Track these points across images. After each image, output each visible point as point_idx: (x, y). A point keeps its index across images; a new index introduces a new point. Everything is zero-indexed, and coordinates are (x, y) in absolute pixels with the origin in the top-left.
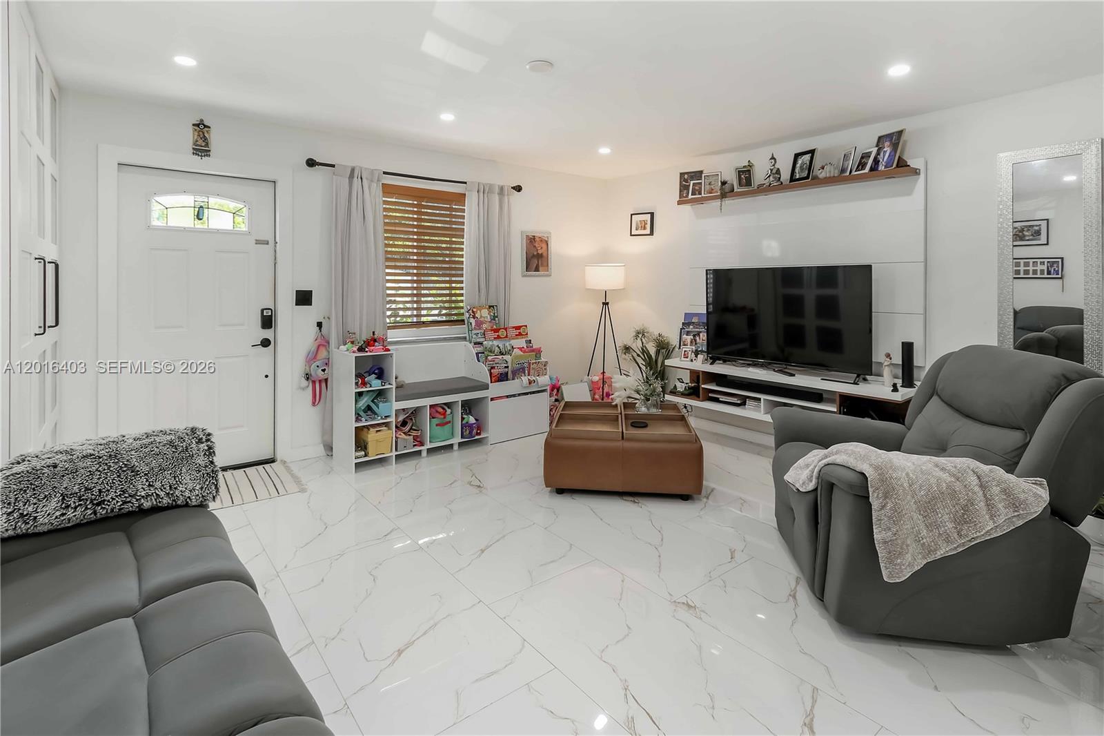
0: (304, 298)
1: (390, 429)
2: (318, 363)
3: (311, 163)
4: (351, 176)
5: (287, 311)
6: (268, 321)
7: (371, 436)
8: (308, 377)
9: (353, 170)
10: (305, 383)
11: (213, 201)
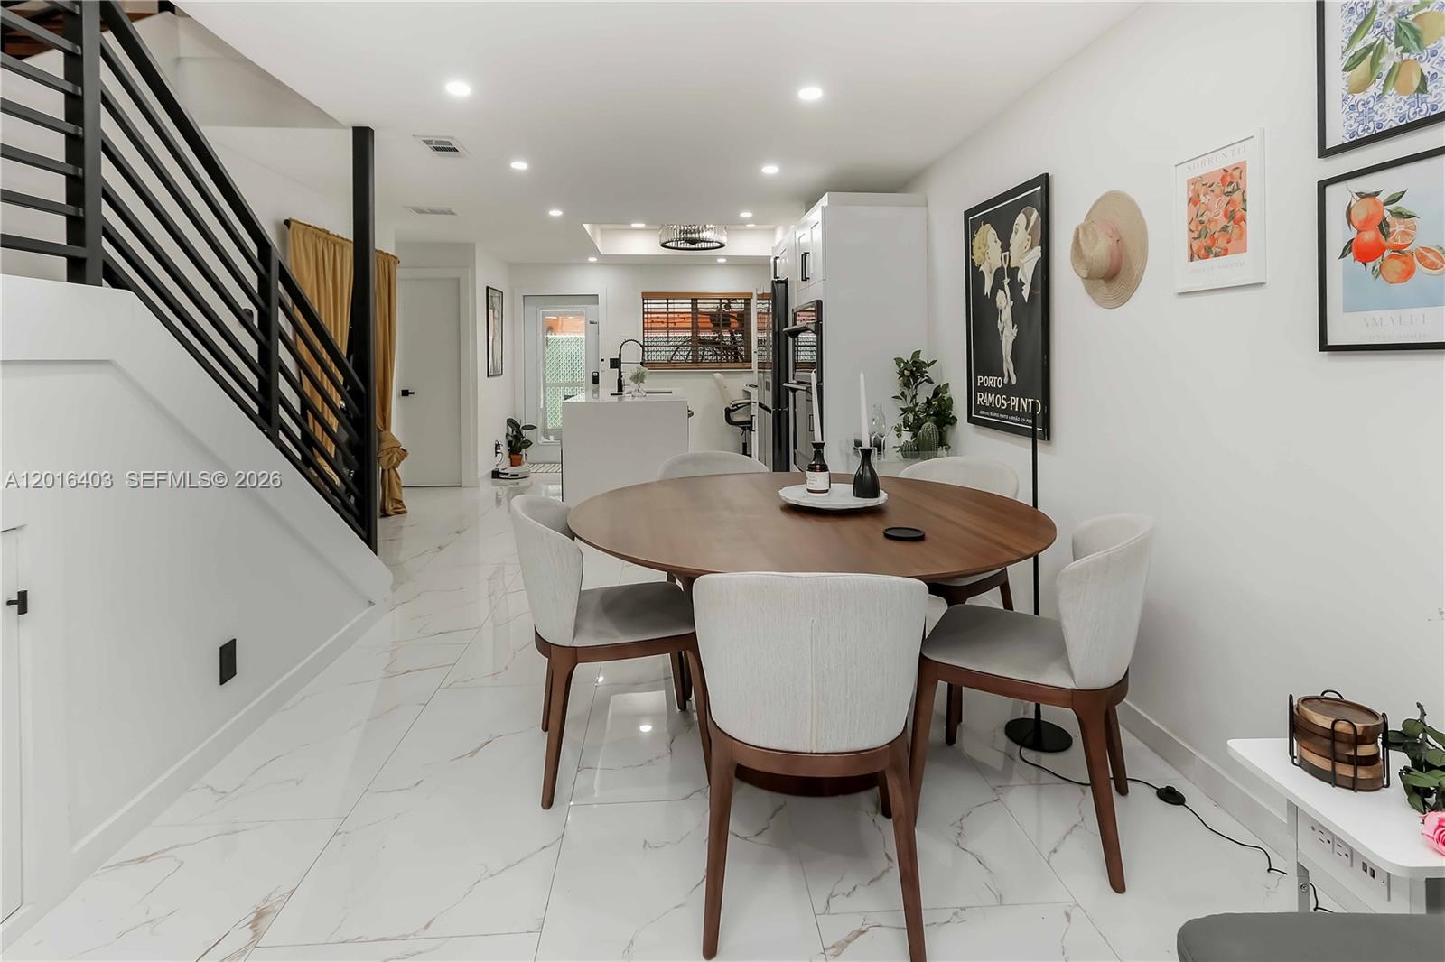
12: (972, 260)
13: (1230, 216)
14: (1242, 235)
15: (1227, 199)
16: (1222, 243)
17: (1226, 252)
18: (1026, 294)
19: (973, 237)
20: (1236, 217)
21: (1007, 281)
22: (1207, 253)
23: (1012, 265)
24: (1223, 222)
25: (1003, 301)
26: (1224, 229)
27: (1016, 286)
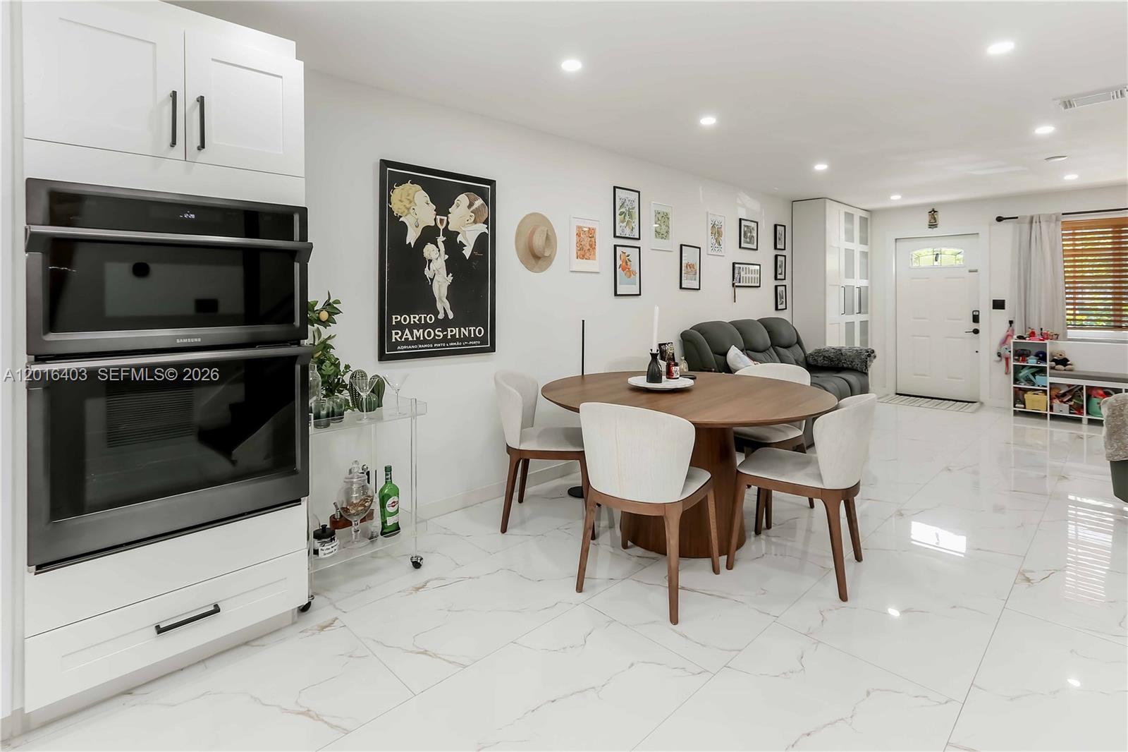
0: (999, 305)
1: (1046, 395)
2: (1006, 346)
3: (999, 219)
4: (1031, 222)
5: (986, 312)
6: (976, 319)
7: (1029, 397)
8: (999, 355)
9: (1032, 218)
10: (998, 358)
11: (943, 250)
12: (390, 209)
13: (591, 246)
14: (594, 254)
15: (589, 239)
16: (588, 254)
17: (589, 259)
18: (467, 252)
19: (391, 188)
20: (592, 246)
21: (441, 239)
22: (583, 257)
23: (450, 228)
24: (588, 247)
25: (436, 255)
26: (589, 250)
27: (453, 246)
